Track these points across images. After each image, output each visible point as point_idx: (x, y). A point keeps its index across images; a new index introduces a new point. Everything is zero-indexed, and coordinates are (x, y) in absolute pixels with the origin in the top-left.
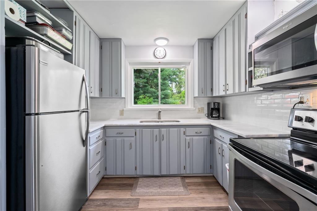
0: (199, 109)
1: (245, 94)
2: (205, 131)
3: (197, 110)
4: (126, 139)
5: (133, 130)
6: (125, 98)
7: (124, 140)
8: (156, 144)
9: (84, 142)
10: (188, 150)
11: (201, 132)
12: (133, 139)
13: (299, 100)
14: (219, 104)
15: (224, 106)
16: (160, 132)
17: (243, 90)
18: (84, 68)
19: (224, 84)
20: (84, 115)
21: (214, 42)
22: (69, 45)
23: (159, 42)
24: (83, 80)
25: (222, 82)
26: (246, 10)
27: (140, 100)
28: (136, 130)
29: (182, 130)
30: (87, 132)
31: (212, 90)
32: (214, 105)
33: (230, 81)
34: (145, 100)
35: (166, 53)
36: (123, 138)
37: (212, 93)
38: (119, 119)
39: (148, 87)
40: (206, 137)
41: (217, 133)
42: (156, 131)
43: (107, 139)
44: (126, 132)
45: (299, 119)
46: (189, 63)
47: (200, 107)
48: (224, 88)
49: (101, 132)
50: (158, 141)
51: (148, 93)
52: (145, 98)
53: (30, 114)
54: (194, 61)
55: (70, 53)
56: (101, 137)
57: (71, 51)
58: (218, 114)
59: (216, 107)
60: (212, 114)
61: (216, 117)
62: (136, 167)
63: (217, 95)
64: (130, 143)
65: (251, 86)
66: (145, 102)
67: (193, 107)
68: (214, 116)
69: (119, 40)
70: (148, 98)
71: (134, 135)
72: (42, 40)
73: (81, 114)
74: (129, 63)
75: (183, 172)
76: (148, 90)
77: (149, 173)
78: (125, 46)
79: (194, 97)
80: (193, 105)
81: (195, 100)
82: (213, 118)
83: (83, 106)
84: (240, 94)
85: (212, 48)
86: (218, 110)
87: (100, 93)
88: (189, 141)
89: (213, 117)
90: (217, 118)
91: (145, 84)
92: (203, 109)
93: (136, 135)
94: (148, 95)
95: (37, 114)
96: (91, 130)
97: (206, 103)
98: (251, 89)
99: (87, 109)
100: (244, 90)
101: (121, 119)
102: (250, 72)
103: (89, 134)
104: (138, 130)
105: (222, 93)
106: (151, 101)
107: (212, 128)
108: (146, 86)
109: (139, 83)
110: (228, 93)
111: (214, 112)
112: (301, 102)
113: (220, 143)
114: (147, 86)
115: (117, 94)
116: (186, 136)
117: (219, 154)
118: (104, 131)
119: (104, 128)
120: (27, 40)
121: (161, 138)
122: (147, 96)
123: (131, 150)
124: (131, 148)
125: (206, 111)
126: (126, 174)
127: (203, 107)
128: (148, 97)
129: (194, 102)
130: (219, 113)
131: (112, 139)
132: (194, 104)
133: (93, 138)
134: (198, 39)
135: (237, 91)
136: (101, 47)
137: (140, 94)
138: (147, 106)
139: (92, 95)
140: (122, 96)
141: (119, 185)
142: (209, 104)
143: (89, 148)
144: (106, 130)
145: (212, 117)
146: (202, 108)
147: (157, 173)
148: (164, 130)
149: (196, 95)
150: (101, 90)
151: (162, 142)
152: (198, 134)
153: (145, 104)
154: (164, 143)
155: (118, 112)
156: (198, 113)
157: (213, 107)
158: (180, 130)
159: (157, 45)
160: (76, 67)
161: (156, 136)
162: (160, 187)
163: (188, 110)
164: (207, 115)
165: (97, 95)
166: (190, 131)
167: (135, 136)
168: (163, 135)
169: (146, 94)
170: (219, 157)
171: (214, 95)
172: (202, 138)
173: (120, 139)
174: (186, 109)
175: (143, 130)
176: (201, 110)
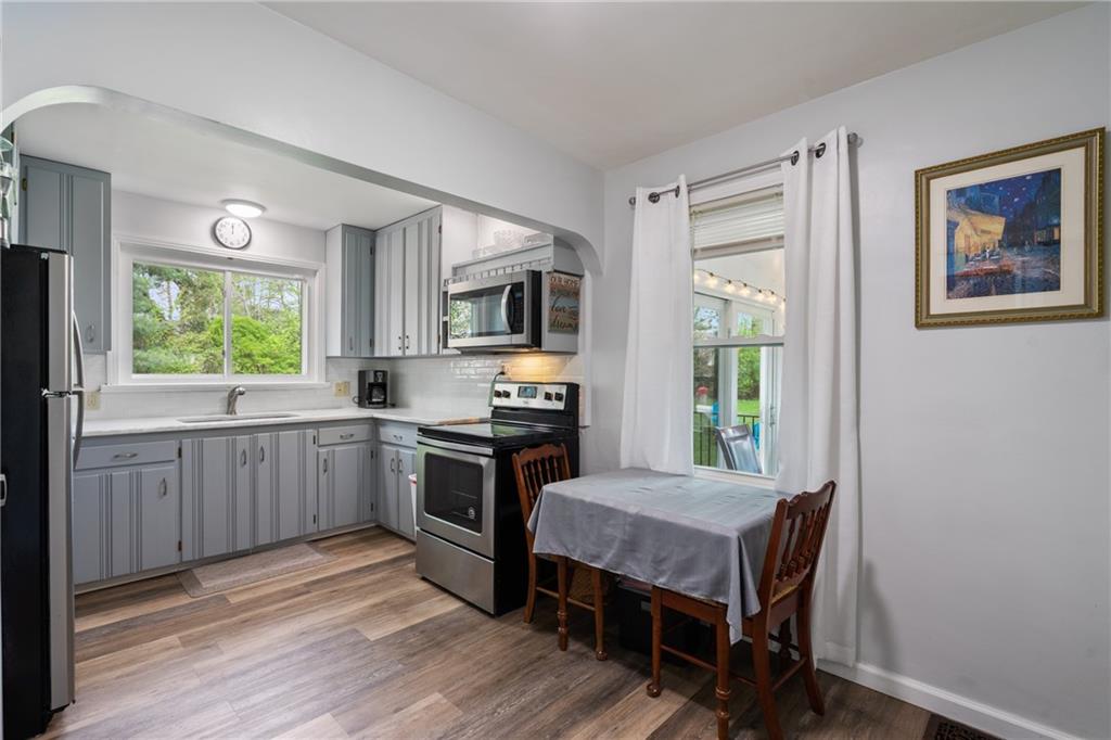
0: (338, 385)
1: (437, 356)
2: (361, 432)
3: (334, 388)
4: (145, 470)
5: (173, 444)
6: (104, 354)
7: (139, 475)
8: (243, 473)
10: (323, 477)
11: (352, 435)
12: (171, 467)
13: (500, 371)
14: (384, 373)
15: (396, 377)
16: (254, 442)
17: (434, 351)
19: (401, 335)
21: (378, 240)
23: (236, 209)
25: (396, 331)
26: (441, 221)
28: (181, 443)
29: (310, 432)
31: (372, 343)
32: (375, 376)
33: (412, 331)
35: (250, 240)
36: (138, 469)
37: (373, 351)
40: (361, 445)
41: (388, 433)
42: (244, 440)
43: (78, 477)
44: (146, 451)
45: (498, 394)
46: (316, 272)
47: (340, 382)
48: (398, 343)
50: (247, 466)
54: (326, 269)
58: (383, 397)
59: (380, 381)
60: (370, 397)
61: (378, 403)
62: (180, 543)
63: (385, 355)
64: (161, 479)
65: (445, 346)
67: (323, 382)
68: (374, 400)
71: (174, 456)
75: (311, 528)
77: (223, 550)
79: (328, 358)
80: (324, 374)
81: (331, 369)
84: (429, 357)
85: (373, 251)
86: (383, 387)
88: (326, 457)
89: (373, 403)
90: (381, 405)
92: (347, 384)
93: (180, 455)
97: (355, 371)
98: (445, 352)
100: (436, 352)
101: (93, 420)
102: (445, 323)
104: (187, 442)
105: (396, 352)
107: (376, 423)
110: (408, 353)
111: (375, 392)
112: (503, 373)
113: (395, 449)
115: (94, 343)
116: (320, 446)
117: (393, 470)
121: (257, 456)
123: (165, 498)
124: (165, 493)
125: (355, 392)
126: (146, 569)
127: (346, 379)
129: (327, 369)
130: (385, 394)
131: (94, 475)
132: (327, 374)
134: (343, 224)
135: (424, 352)
136: (22, 184)
138: (176, 380)
142: (362, 375)
145: (370, 403)
146: (344, 382)
147: (244, 544)
148: (264, 437)
149: (338, 353)
151: (260, 467)
152: (346, 440)
154: (264, 469)
156: (336, 395)
157: (372, 381)
158: (304, 434)
159: (227, 211)
161: (244, 452)
163: (311, 389)
164: (356, 400)
166: (327, 435)
167: (177, 461)
168: (262, 449)
170: (390, 478)
171: (377, 355)
172: (355, 447)
173: (126, 472)
174: (305, 385)
175: (205, 439)
176: (343, 388)
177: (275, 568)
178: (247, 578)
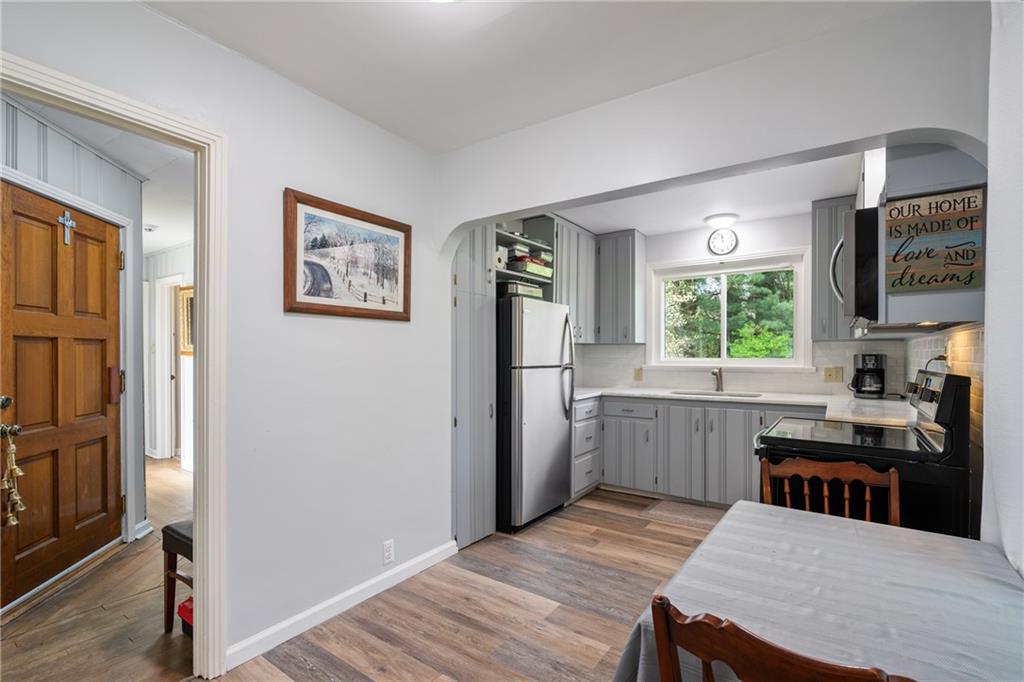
0: (827, 370)
3: (823, 373)
4: (638, 421)
6: (644, 344)
7: (634, 425)
8: (697, 438)
9: (568, 413)
12: (651, 423)
13: (941, 354)
16: (705, 414)
18: (568, 304)
20: (567, 373)
22: (547, 272)
23: (714, 223)
24: (567, 321)
27: (740, 343)
28: (657, 406)
29: (756, 413)
30: (572, 400)
32: (864, 360)
34: (758, 343)
35: (737, 240)
36: (633, 420)
38: (632, 387)
39: (768, 299)
42: (697, 412)
43: (607, 420)
44: (639, 409)
46: (802, 256)
47: (831, 366)
49: (594, 406)
50: (699, 432)
51: (770, 318)
52: (756, 334)
53: (515, 368)
55: (549, 281)
56: (595, 413)
57: (551, 279)
58: (879, 385)
59: (870, 367)
61: (871, 392)
62: (656, 478)
64: (646, 430)
66: (757, 348)
67: (809, 366)
68: (865, 388)
69: (630, 233)
70: (769, 335)
71: (653, 415)
72: (521, 279)
73: (563, 371)
74: (655, 272)
76: (770, 309)
78: (646, 237)
80: (810, 360)
81: (819, 353)
82: (861, 395)
83: (567, 360)
86: (879, 374)
87: (596, 336)
89: (863, 392)
90: (875, 396)
91: (759, 290)
92: (839, 370)
93: (657, 416)
94: (768, 324)
95: (521, 368)
96: (577, 397)
97: (851, 355)
99: (572, 364)
101: (638, 387)
103: (574, 403)
104: (660, 407)
106: (780, 344)
108: (763, 295)
109: (736, 286)
111: (868, 379)
114: (766, 295)
118: (599, 405)
119: (601, 398)
120: (510, 286)
121: (707, 427)
122: (767, 327)
123: (648, 443)
124: (648, 440)
125: (849, 378)
126: (638, 487)
127: (839, 364)
128: (770, 330)
129: (813, 352)
130: (882, 382)
131: (613, 420)
132: (813, 358)
133: (581, 410)
134: (813, 202)
136: (598, 251)
137: (740, 323)
139: (581, 341)
140: (637, 341)
141: (623, 502)
142: (856, 359)
143: (574, 424)
144: (603, 404)
145: (860, 392)
146: (836, 368)
147: (698, 496)
148: (713, 412)
150: (598, 330)
151: (710, 435)
153: (757, 354)
154: (713, 437)
155: (631, 372)
156: (826, 381)
157: (860, 366)
158: (751, 414)
159: (711, 228)
160: (557, 305)
161: (698, 420)
162: (696, 516)
163: (796, 372)
165: (590, 339)
167: (655, 419)
168: (712, 422)
169: (763, 322)
173: (628, 421)
174: (793, 369)
175: (672, 407)
176: (834, 374)
177: (681, 517)
178: (676, 519)
